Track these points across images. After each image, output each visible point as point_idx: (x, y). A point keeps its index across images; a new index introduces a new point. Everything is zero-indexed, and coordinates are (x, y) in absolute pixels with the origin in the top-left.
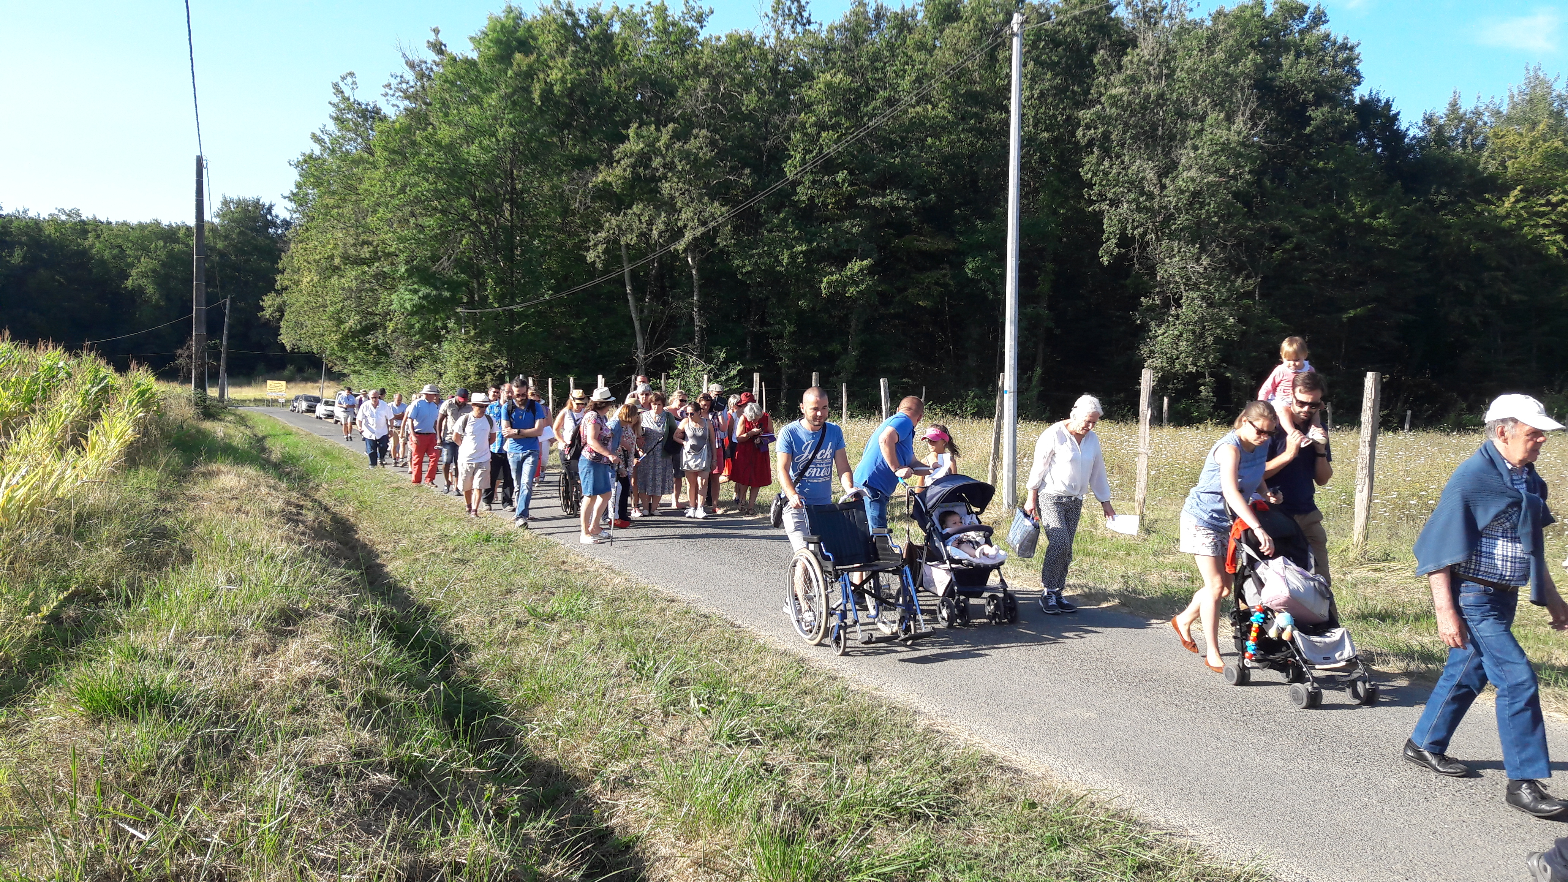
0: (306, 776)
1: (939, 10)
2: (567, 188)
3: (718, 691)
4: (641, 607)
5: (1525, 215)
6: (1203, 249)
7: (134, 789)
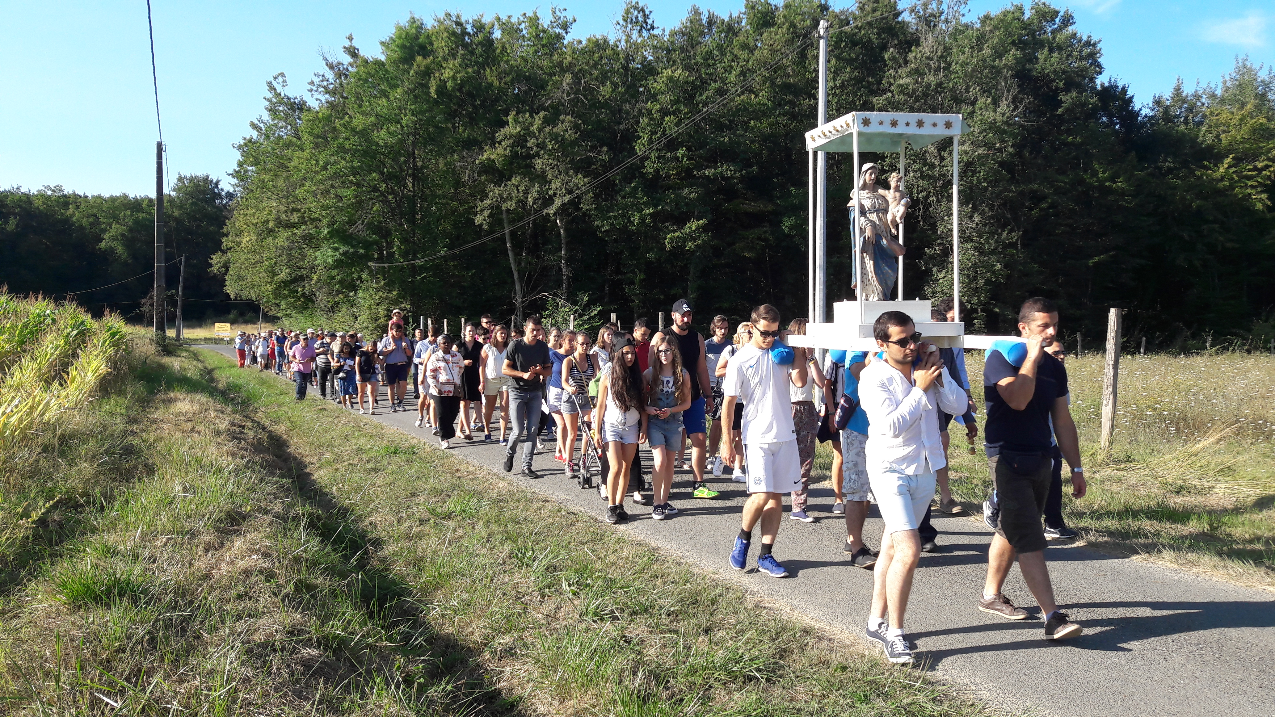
0: (249, 651)
1: (758, 18)
2: (458, 164)
3: (585, 576)
4: (521, 507)
5: (1236, 178)
6: (975, 209)
7: (107, 665)
